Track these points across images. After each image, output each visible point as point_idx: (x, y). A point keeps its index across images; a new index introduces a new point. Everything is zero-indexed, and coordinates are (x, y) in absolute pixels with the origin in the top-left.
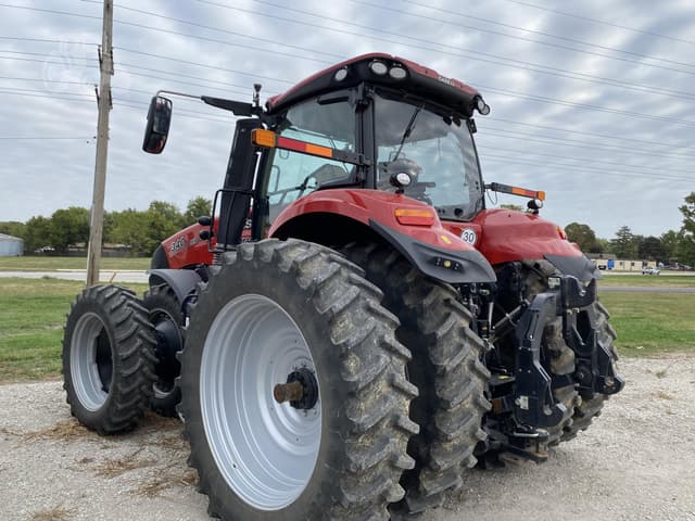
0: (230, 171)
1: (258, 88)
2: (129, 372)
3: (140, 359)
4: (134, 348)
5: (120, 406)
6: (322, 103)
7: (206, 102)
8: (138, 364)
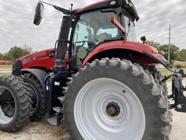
0: (60, 34)
1: (72, 5)
2: (25, 108)
3: (28, 103)
4: (26, 99)
5: (21, 121)
6: (102, 12)
7: (55, 8)
8: (28, 105)
